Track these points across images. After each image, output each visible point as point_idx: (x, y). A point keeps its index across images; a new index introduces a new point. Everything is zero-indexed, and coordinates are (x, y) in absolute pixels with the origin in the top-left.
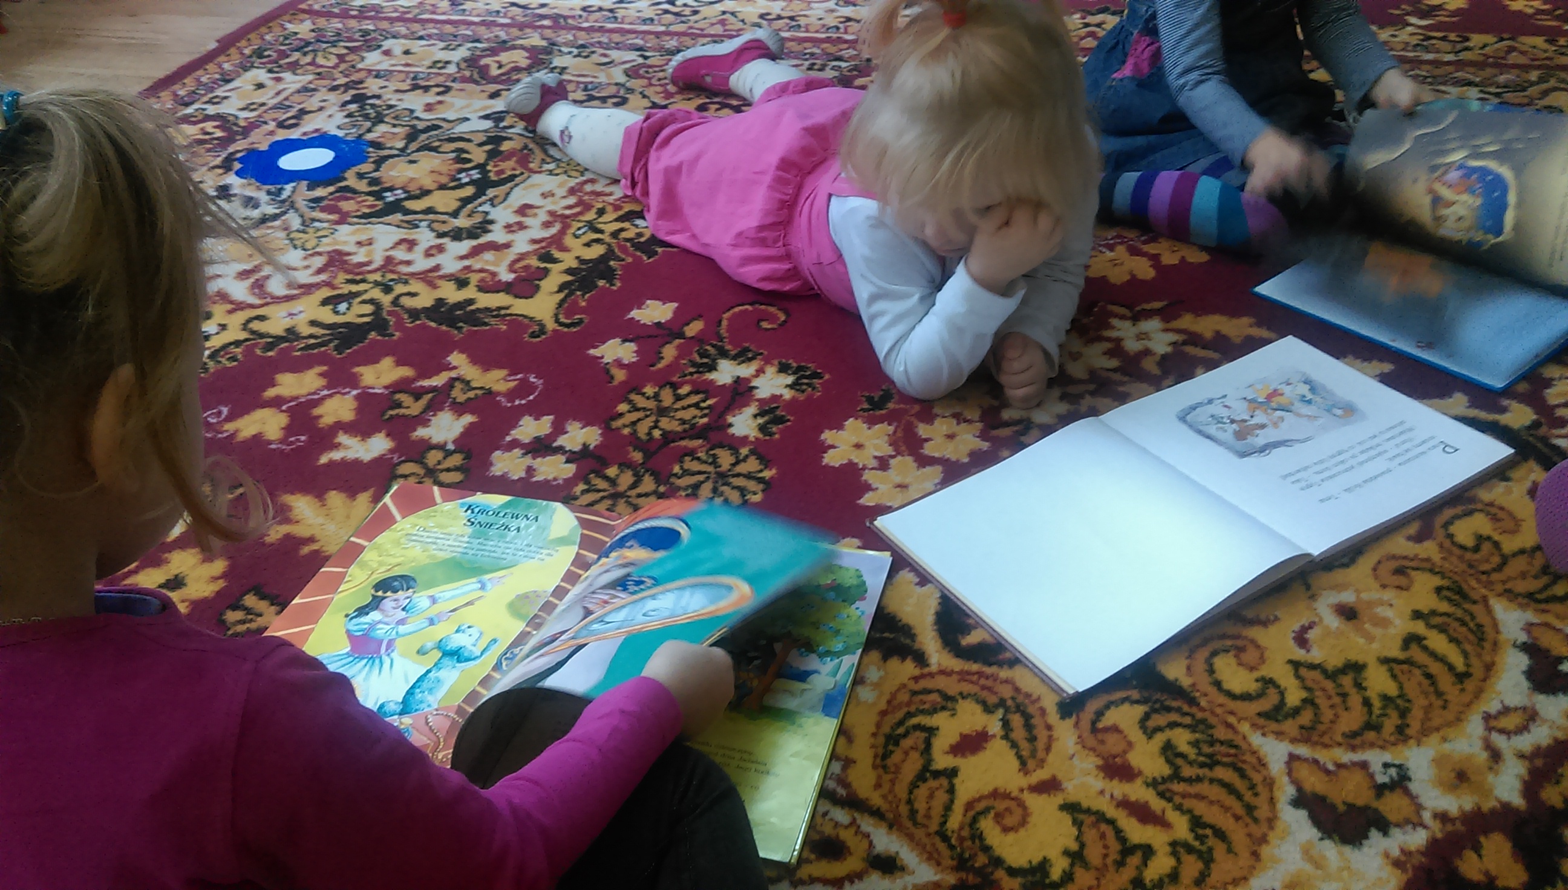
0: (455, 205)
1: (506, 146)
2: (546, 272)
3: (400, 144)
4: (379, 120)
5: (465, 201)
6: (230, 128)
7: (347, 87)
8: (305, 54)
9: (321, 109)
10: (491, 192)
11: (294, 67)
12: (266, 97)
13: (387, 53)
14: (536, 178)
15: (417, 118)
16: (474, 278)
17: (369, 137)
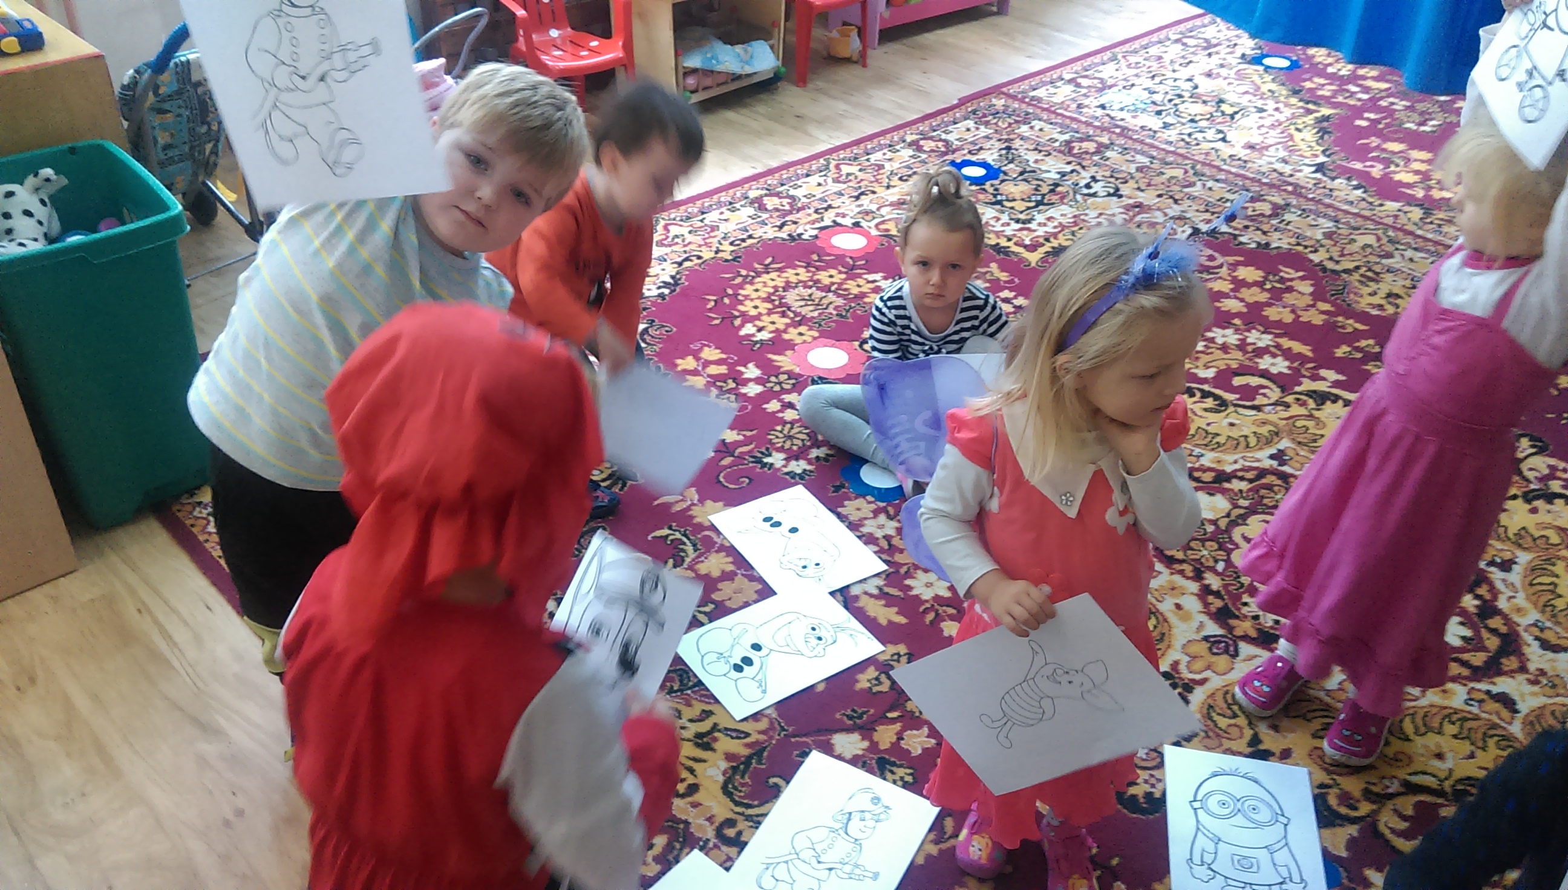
0: (1024, 208)
1: (1059, 189)
2: (1043, 245)
3: (1015, 176)
4: (1011, 162)
5: (1029, 208)
6: (949, 148)
7: (1006, 141)
8: (995, 118)
9: (989, 149)
10: (1041, 207)
11: (987, 124)
12: (969, 137)
13: (1032, 128)
14: (1063, 207)
15: (1029, 165)
16: (1015, 239)
17: (1004, 169)
